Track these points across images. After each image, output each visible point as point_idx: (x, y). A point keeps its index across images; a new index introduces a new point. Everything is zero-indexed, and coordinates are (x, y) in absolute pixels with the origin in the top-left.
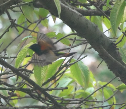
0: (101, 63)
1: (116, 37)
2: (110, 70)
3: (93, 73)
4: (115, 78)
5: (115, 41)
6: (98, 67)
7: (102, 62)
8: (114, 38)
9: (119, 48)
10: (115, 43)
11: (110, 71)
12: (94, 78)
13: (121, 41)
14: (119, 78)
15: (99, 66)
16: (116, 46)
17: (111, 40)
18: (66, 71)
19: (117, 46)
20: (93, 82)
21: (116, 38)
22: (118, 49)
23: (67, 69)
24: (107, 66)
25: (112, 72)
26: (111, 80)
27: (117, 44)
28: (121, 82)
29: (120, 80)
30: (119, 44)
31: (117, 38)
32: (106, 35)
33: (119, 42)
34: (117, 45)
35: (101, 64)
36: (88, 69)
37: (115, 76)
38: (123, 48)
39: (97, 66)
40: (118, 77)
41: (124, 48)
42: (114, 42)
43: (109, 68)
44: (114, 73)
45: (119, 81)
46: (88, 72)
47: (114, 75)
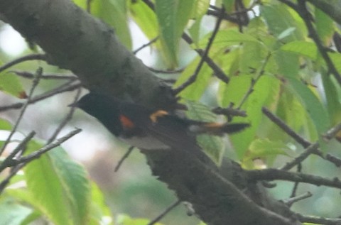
0: (126, 156)
1: (177, 65)
2: (157, 177)
3: (101, 189)
4: (177, 204)
5: (173, 81)
6: (117, 168)
7: (131, 149)
8: (170, 71)
9: (188, 105)
10: (175, 87)
11: (159, 182)
12: (106, 204)
13: (192, 80)
14: (190, 207)
15: (120, 163)
16: (177, 96)
17: (159, 76)
18: (12, 180)
19: (179, 98)
20: (101, 220)
21: (177, 69)
22: (184, 108)
23: (13, 173)
24: (148, 163)
25: (164, 185)
26: (162, 212)
27: (180, 90)
28: (194, 218)
29: (192, 210)
30: (188, 89)
31: (181, 71)
32: (140, 60)
33: (186, 85)
34: (182, 94)
35: (127, 159)
36: (86, 173)
37: (176, 199)
38: (201, 105)
39: (115, 164)
40: (186, 203)
41: (204, 104)
42: (169, 85)
43: (155, 173)
44: (170, 188)
45: (190, 214)
46: (85, 185)
47: (171, 195)
